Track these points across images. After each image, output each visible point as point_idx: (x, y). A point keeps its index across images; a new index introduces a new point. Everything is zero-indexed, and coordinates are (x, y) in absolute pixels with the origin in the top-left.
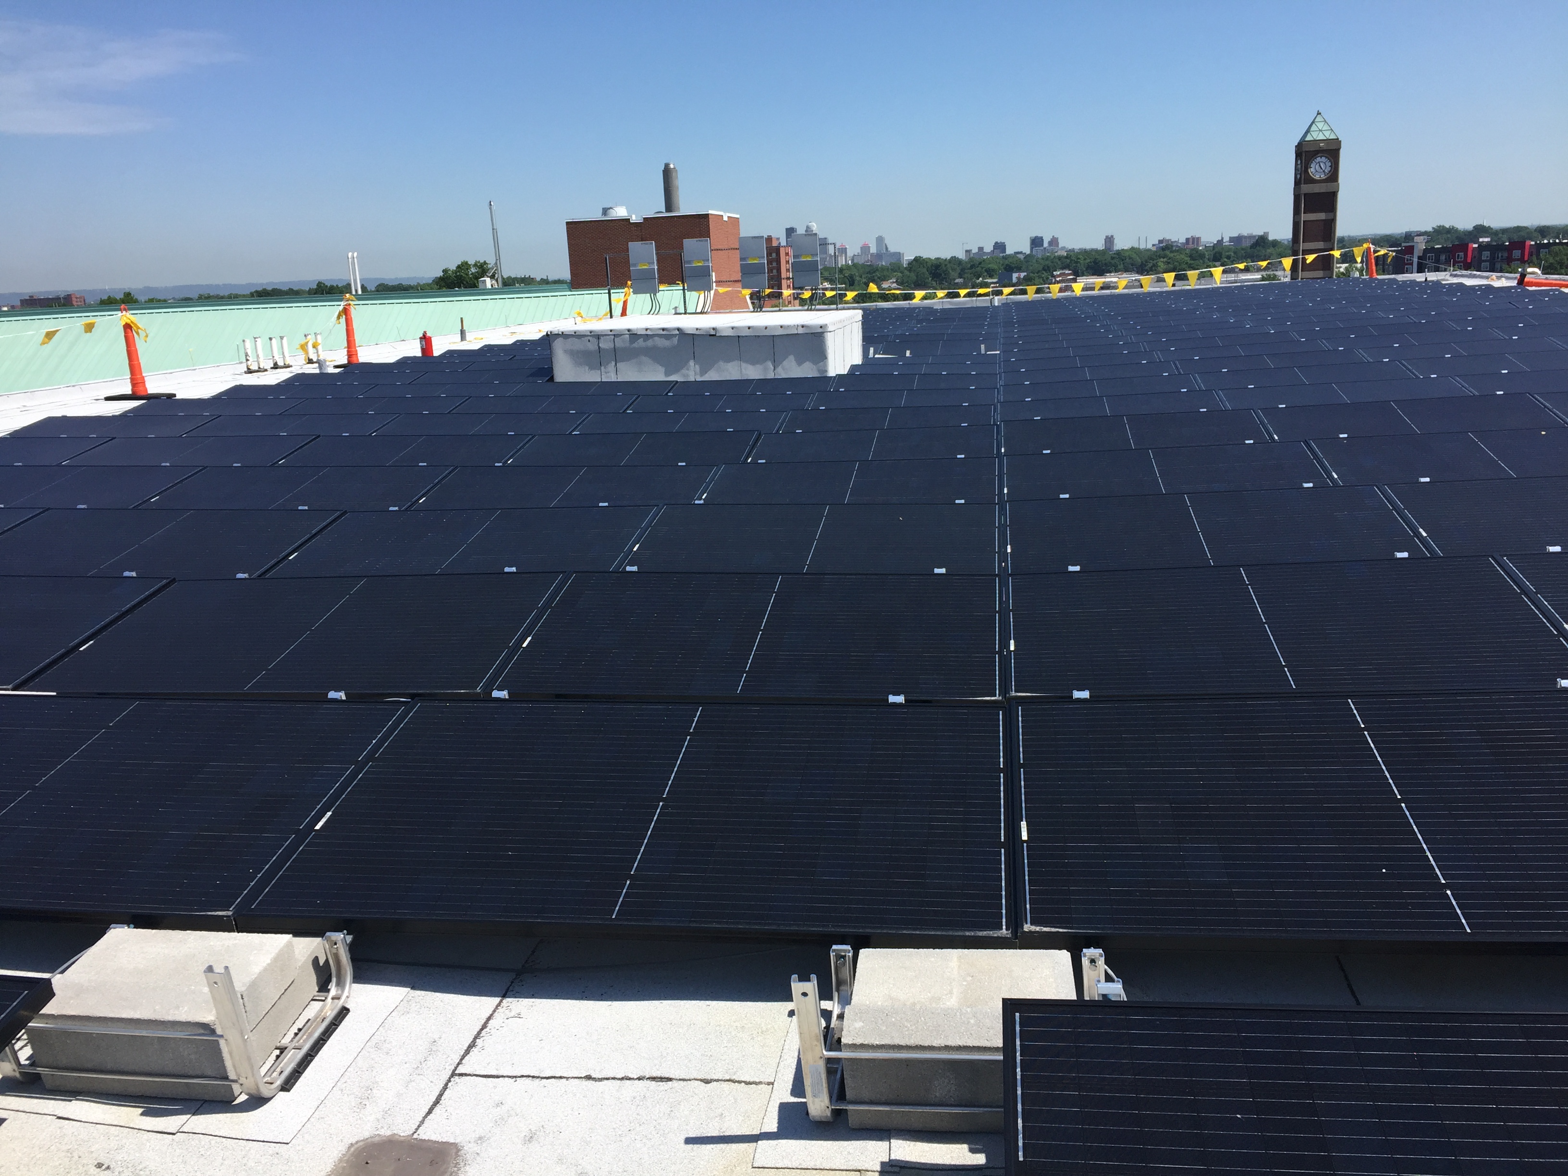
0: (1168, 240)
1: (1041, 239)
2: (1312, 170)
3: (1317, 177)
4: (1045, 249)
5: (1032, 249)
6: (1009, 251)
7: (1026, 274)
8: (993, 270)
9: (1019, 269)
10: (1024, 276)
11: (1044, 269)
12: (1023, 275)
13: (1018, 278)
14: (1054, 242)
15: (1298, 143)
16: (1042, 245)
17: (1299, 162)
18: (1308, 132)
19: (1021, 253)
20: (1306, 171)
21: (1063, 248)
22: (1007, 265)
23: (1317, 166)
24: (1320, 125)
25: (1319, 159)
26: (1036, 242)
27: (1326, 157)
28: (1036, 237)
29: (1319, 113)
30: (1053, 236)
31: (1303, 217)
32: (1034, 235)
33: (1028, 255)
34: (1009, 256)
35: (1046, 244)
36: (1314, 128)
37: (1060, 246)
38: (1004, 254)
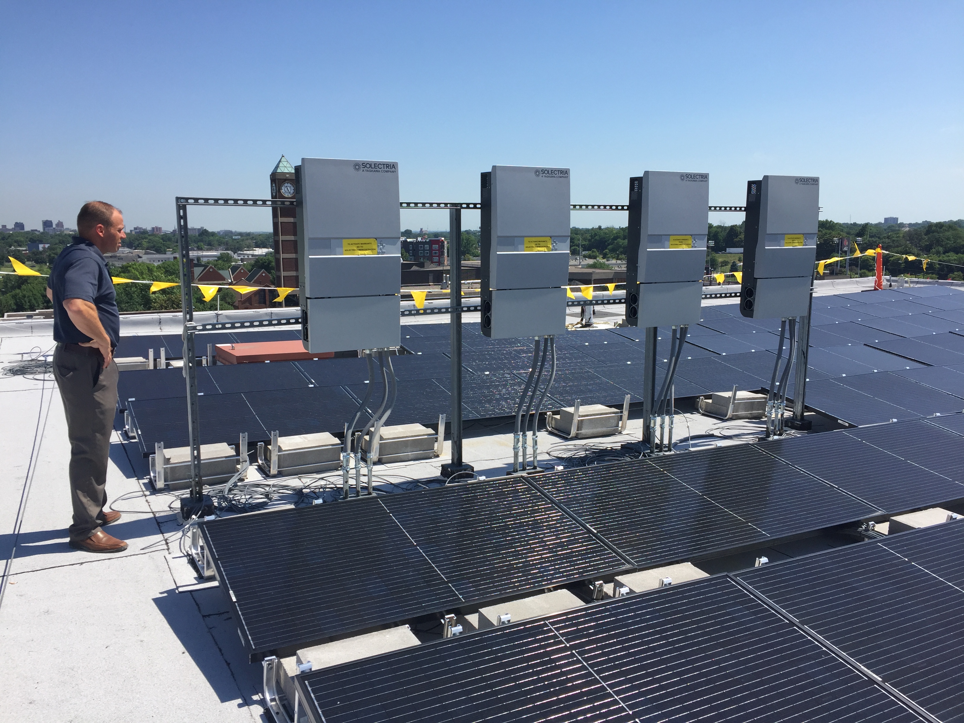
0: (140, 228)
1: (51, 222)
2: (283, 191)
3: (286, 195)
4: (54, 228)
5: (44, 229)
6: (27, 228)
7: (49, 245)
8: (21, 241)
9: (41, 242)
10: (49, 247)
11: (60, 243)
12: (47, 246)
13: (44, 248)
14: (60, 224)
15: (272, 173)
16: (52, 226)
17: (274, 185)
18: (277, 167)
19: (36, 230)
20: (279, 192)
21: (67, 229)
22: (31, 239)
23: (286, 189)
24: (285, 164)
25: (286, 185)
26: (47, 224)
27: (291, 184)
28: (46, 220)
29: (283, 156)
30: (59, 221)
31: (281, 220)
32: (45, 219)
33: (42, 233)
34: (28, 232)
35: (54, 226)
36: (281, 165)
37: (65, 228)
38: (23, 231)
